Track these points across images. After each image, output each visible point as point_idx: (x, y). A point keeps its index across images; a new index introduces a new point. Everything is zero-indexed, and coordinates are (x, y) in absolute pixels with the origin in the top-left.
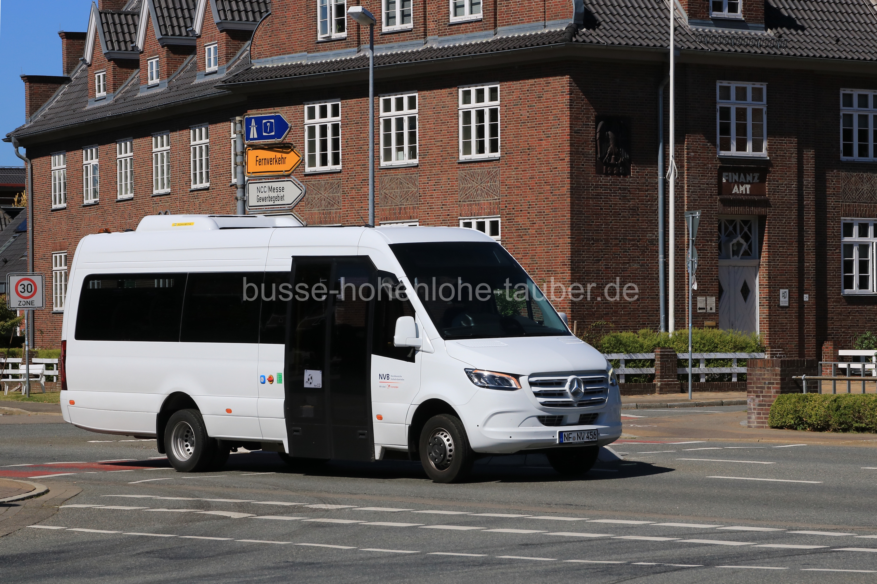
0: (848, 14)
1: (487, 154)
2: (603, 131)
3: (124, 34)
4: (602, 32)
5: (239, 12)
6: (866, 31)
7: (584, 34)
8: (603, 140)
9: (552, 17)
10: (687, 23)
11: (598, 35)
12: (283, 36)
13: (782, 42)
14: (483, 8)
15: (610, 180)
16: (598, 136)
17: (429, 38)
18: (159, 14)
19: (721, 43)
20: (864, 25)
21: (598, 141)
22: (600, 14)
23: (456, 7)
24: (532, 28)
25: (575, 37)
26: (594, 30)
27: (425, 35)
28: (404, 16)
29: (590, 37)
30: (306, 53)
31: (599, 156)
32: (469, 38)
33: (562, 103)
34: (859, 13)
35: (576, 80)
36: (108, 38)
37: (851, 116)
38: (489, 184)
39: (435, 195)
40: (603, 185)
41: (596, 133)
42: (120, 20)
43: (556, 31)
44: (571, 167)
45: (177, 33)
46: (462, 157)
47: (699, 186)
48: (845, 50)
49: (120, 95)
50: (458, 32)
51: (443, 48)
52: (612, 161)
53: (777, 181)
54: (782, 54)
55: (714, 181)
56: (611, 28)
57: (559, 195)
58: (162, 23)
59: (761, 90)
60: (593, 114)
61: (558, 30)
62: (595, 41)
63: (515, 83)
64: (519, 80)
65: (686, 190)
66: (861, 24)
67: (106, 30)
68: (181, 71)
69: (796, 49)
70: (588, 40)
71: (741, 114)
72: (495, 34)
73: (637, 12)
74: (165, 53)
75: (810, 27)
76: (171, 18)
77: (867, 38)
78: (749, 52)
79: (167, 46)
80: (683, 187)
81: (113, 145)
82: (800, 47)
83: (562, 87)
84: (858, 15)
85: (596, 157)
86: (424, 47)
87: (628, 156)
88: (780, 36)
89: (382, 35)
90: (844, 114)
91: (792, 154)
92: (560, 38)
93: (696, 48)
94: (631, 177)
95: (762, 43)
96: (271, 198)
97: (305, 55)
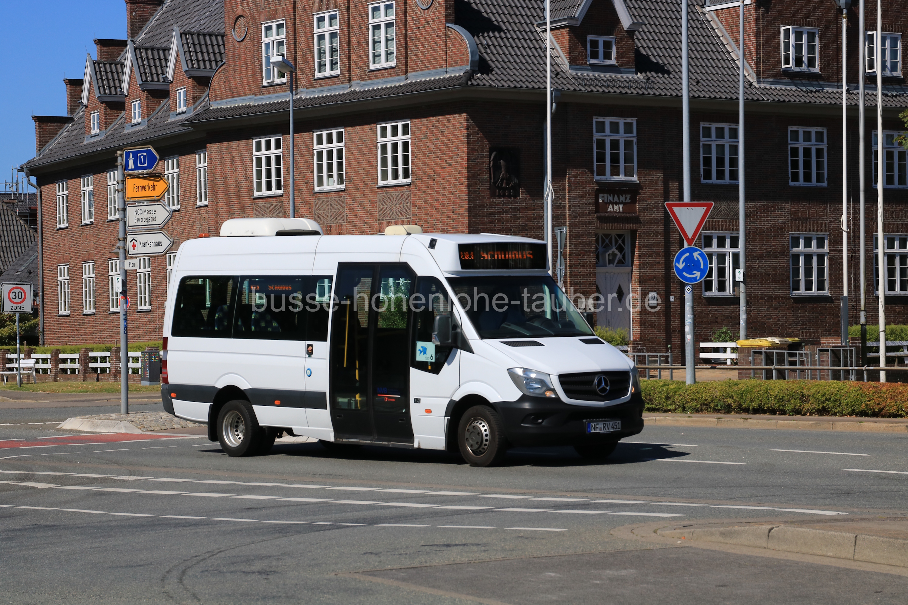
0: (708, 60)
1: (401, 180)
2: (496, 160)
3: (114, 80)
4: (495, 77)
5: (204, 61)
6: (723, 74)
7: (479, 78)
8: (496, 167)
9: (452, 64)
10: (568, 69)
11: (491, 79)
12: (235, 81)
13: (649, 84)
14: (396, 57)
15: (503, 201)
16: (491, 164)
17: (353, 82)
18: (140, 64)
19: (597, 85)
20: (721, 69)
21: (492, 169)
22: (493, 62)
23: (375, 56)
24: (436, 74)
25: (471, 81)
26: (488, 75)
27: (350, 80)
28: (333, 64)
29: (484, 80)
30: (254, 96)
31: (493, 181)
32: (385, 83)
33: (461, 137)
34: (717, 59)
35: (472, 117)
36: (101, 84)
37: (710, 146)
38: (402, 205)
39: (359, 215)
40: (496, 205)
41: (490, 162)
42: (111, 69)
43: (455, 76)
44: (468, 191)
45: (156, 79)
46: (381, 183)
47: (579, 206)
48: (703, 90)
49: (111, 132)
50: (376, 77)
51: (364, 91)
52: (504, 185)
53: (646, 201)
54: (649, 94)
55: (592, 201)
56: (502, 73)
57: (459, 214)
58: (142, 71)
59: (631, 124)
60: (487, 145)
61: (457, 75)
62: (488, 84)
63: (422, 119)
64: (426, 118)
65: (567, 209)
66: (719, 68)
67: (99, 77)
68: (159, 111)
69: (662, 90)
70: (481, 84)
71: (615, 145)
72: (406, 79)
73: (526, 60)
74: (145, 97)
75: (674, 71)
76: (150, 67)
77: (723, 80)
78: (621, 92)
79: (148, 91)
80: (565, 207)
81: (104, 174)
82: (665, 88)
83: (461, 123)
84: (716, 61)
85: (490, 182)
86: (349, 90)
87: (517, 181)
88: (648, 79)
89: (315, 80)
90: (703, 144)
91: (659, 178)
92: (458, 82)
93: (575, 89)
94: (520, 199)
95: (632, 84)
96: (145, 219)
97: (253, 98)
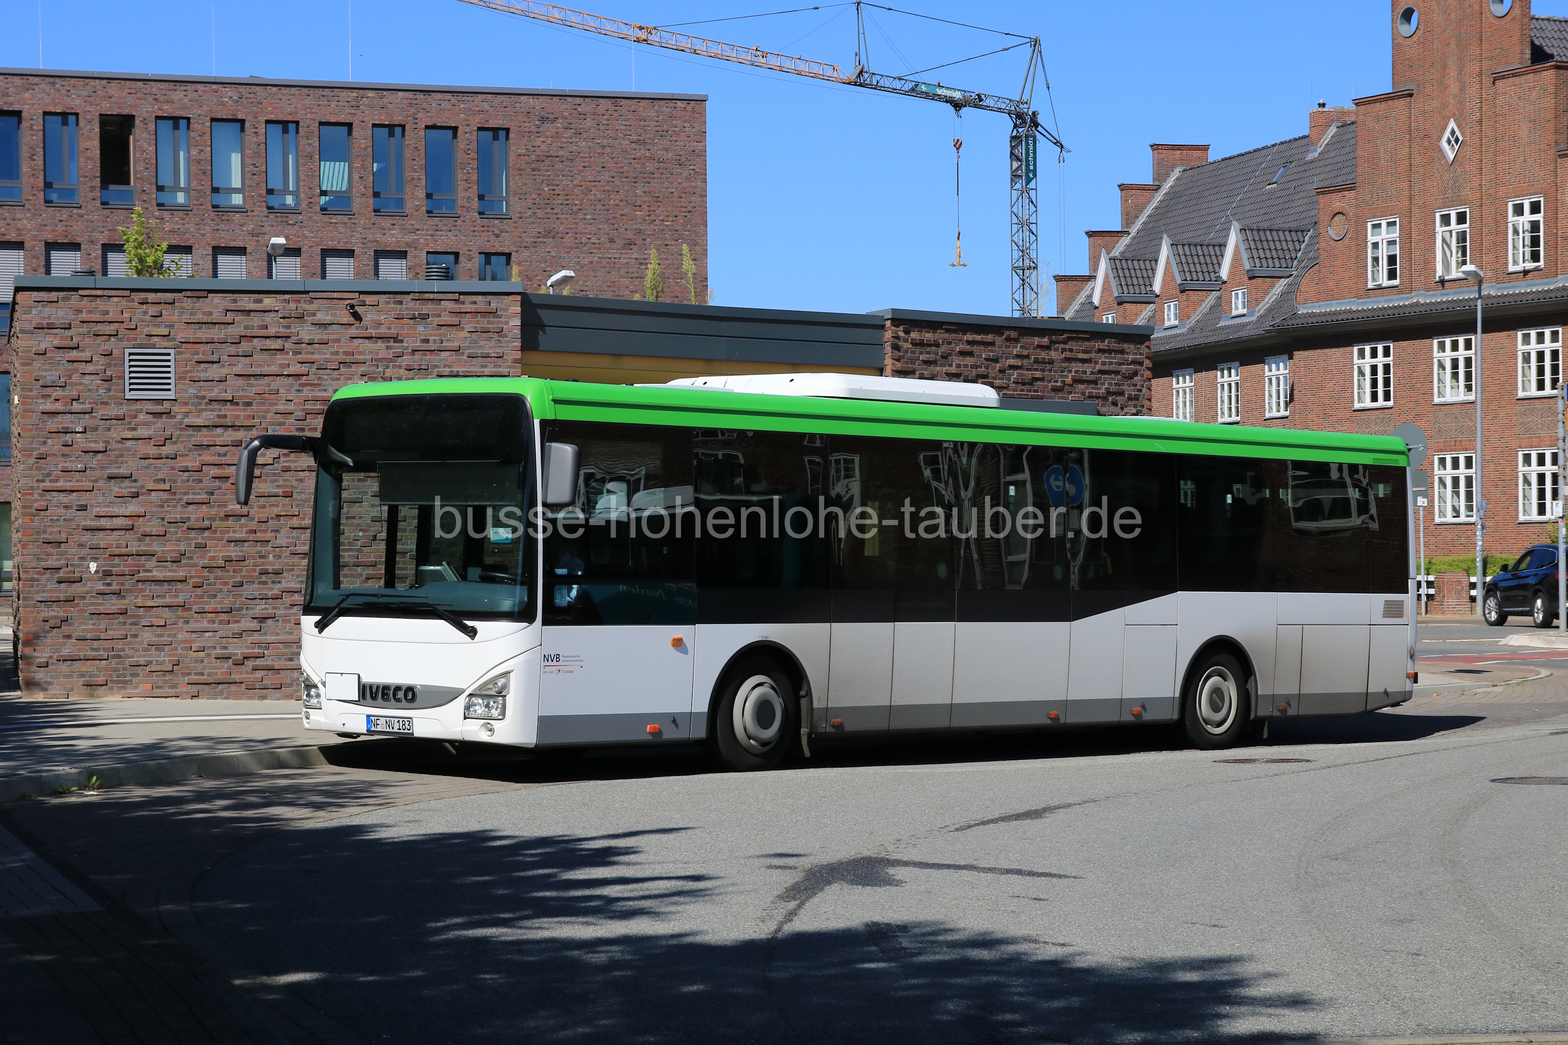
1: (1548, 391)
5: (1267, 259)
12: (1331, 284)
14: (1544, 258)
17: (1485, 285)
18: (1179, 261)
23: (1514, 256)
27: (1482, 282)
28: (1460, 265)
30: (1356, 299)
32: (1529, 286)
36: (1120, 283)
38: (1550, 419)
42: (1136, 265)
45: (1201, 278)
46: (1522, 394)
50: (1518, 280)
58: (1181, 269)
67: (1117, 274)
72: (1557, 282)
74: (1185, 297)
79: (1190, 290)
86: (1479, 295)
89: (1436, 282)
97: (1355, 301)
